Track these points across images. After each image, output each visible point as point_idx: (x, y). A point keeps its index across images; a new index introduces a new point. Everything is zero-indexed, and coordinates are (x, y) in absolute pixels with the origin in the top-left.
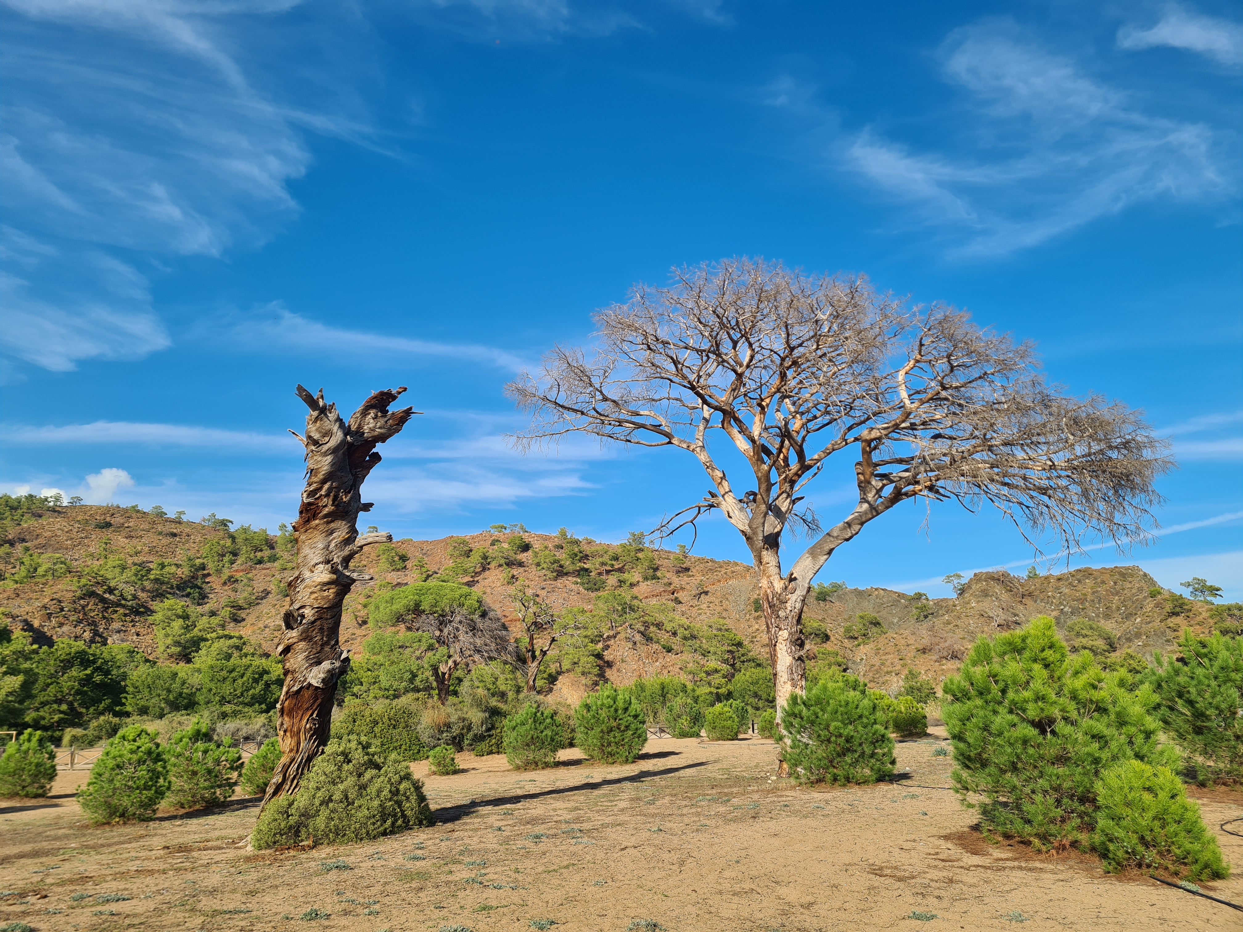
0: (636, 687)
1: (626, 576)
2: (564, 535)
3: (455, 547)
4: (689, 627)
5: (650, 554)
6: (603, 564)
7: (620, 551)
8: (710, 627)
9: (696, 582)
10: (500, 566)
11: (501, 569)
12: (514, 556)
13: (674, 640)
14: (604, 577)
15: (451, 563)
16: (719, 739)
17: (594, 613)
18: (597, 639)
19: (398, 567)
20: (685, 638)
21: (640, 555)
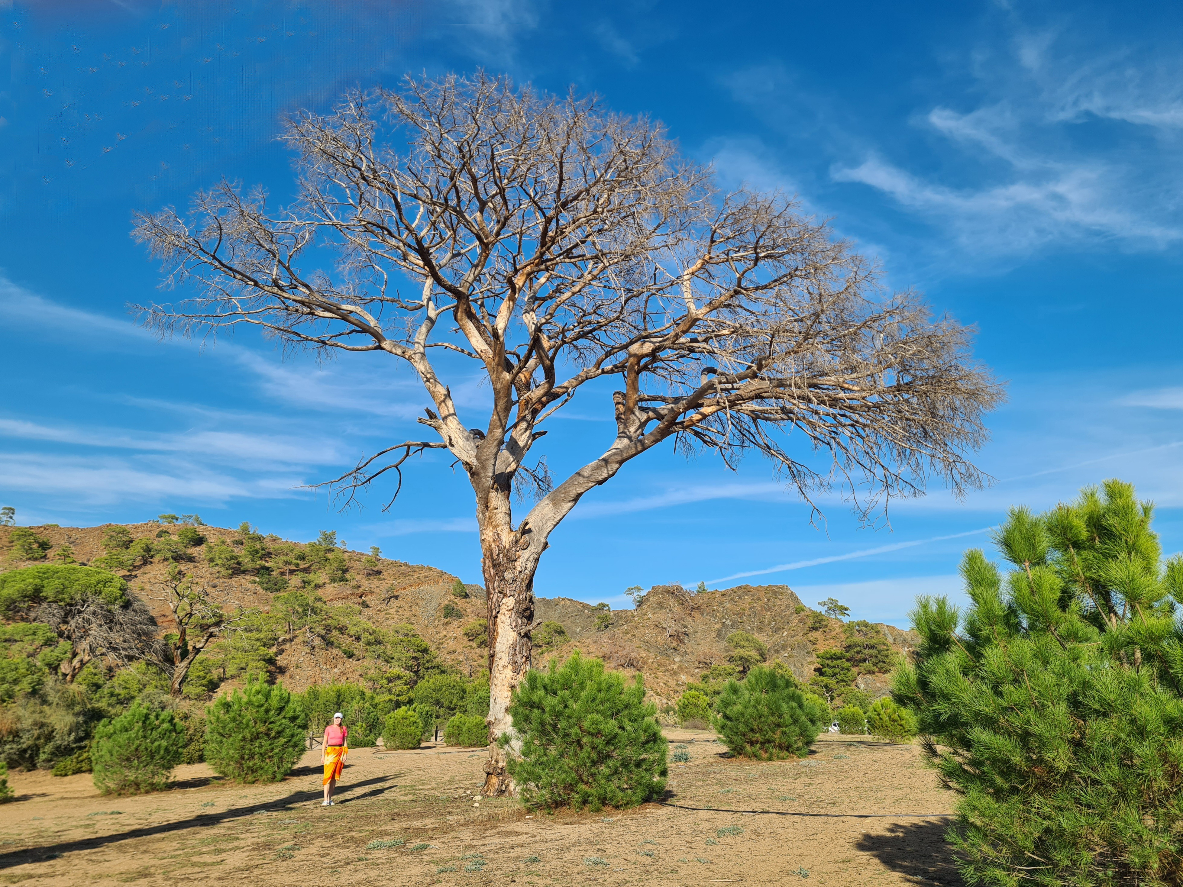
0: (309, 694)
1: (311, 576)
2: (245, 530)
3: (112, 537)
4: (374, 632)
5: (340, 555)
6: (287, 563)
7: (308, 550)
8: (397, 632)
9: (387, 586)
10: (166, 560)
11: (166, 563)
12: (184, 549)
13: (357, 644)
14: (287, 577)
15: (104, 554)
16: (397, 748)
17: (270, 614)
18: (271, 642)
19: (36, 555)
20: (369, 643)
21: (330, 556)
